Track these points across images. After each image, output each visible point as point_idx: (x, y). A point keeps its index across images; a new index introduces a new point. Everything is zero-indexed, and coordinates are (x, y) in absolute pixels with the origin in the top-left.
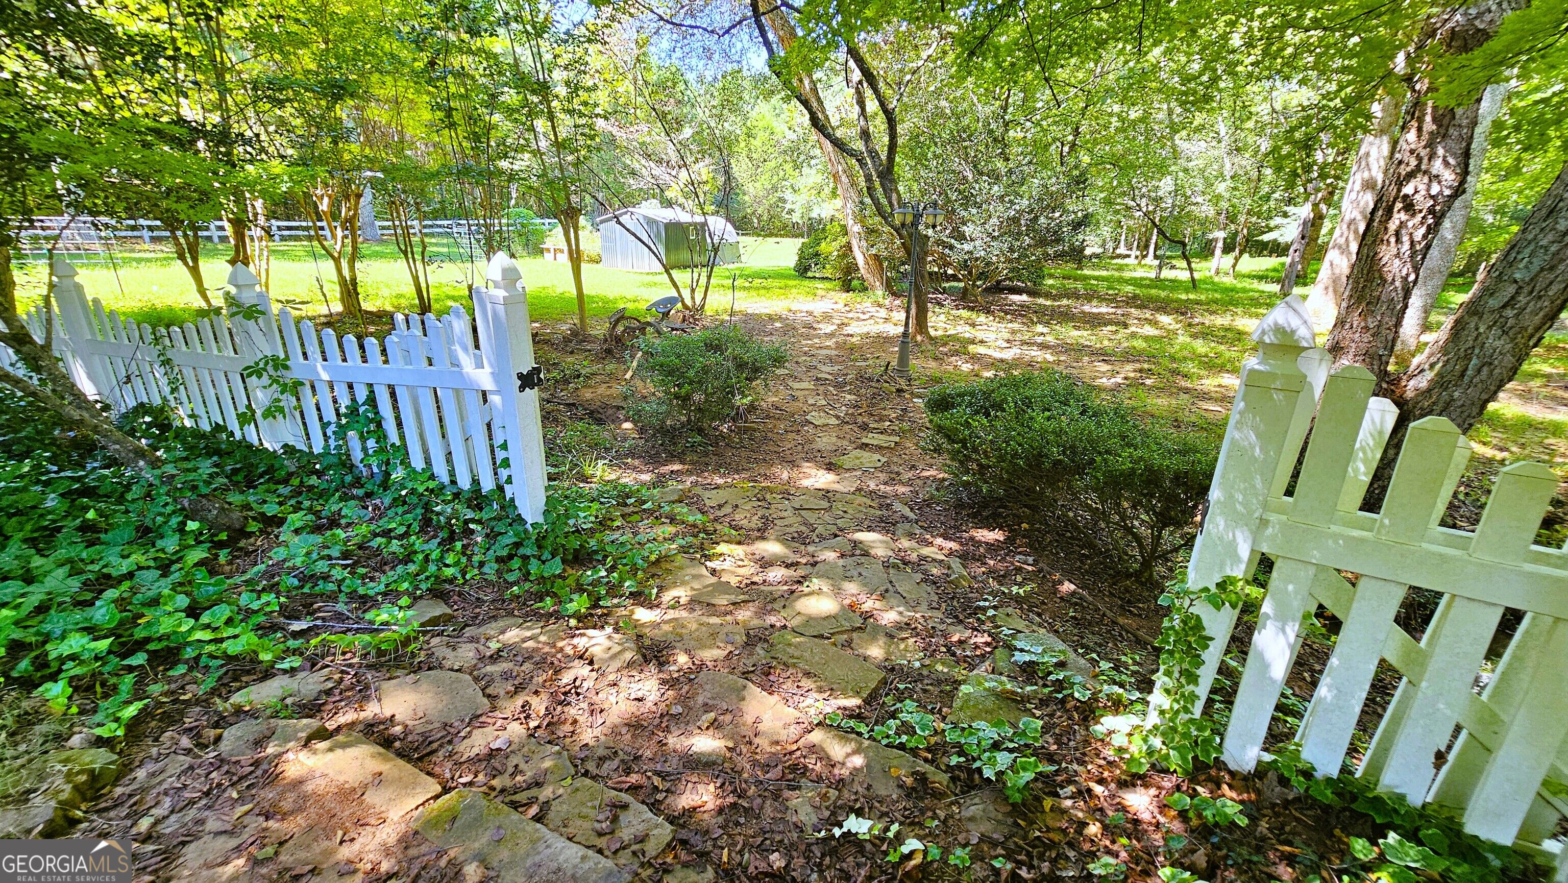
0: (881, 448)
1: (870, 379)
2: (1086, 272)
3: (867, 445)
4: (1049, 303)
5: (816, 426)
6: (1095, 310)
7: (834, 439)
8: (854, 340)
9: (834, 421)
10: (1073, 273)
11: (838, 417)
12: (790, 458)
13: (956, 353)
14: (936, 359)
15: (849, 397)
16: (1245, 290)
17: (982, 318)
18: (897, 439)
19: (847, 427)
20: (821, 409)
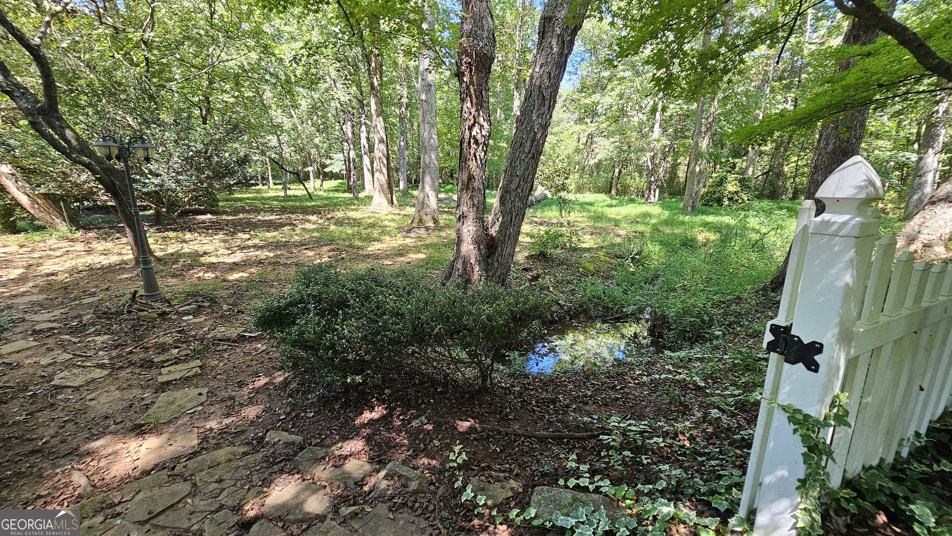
0: (187, 379)
1: (119, 313)
2: (236, 196)
3: (168, 383)
4: (231, 218)
5: (77, 389)
6: (267, 218)
7: (118, 394)
8: (60, 277)
9: (99, 373)
10: (229, 197)
11: (102, 366)
12: (64, 448)
13: (191, 267)
14: (174, 276)
15: (99, 339)
16: (337, 198)
17: (188, 236)
18: (198, 362)
19: (123, 374)
20: (68, 365)
